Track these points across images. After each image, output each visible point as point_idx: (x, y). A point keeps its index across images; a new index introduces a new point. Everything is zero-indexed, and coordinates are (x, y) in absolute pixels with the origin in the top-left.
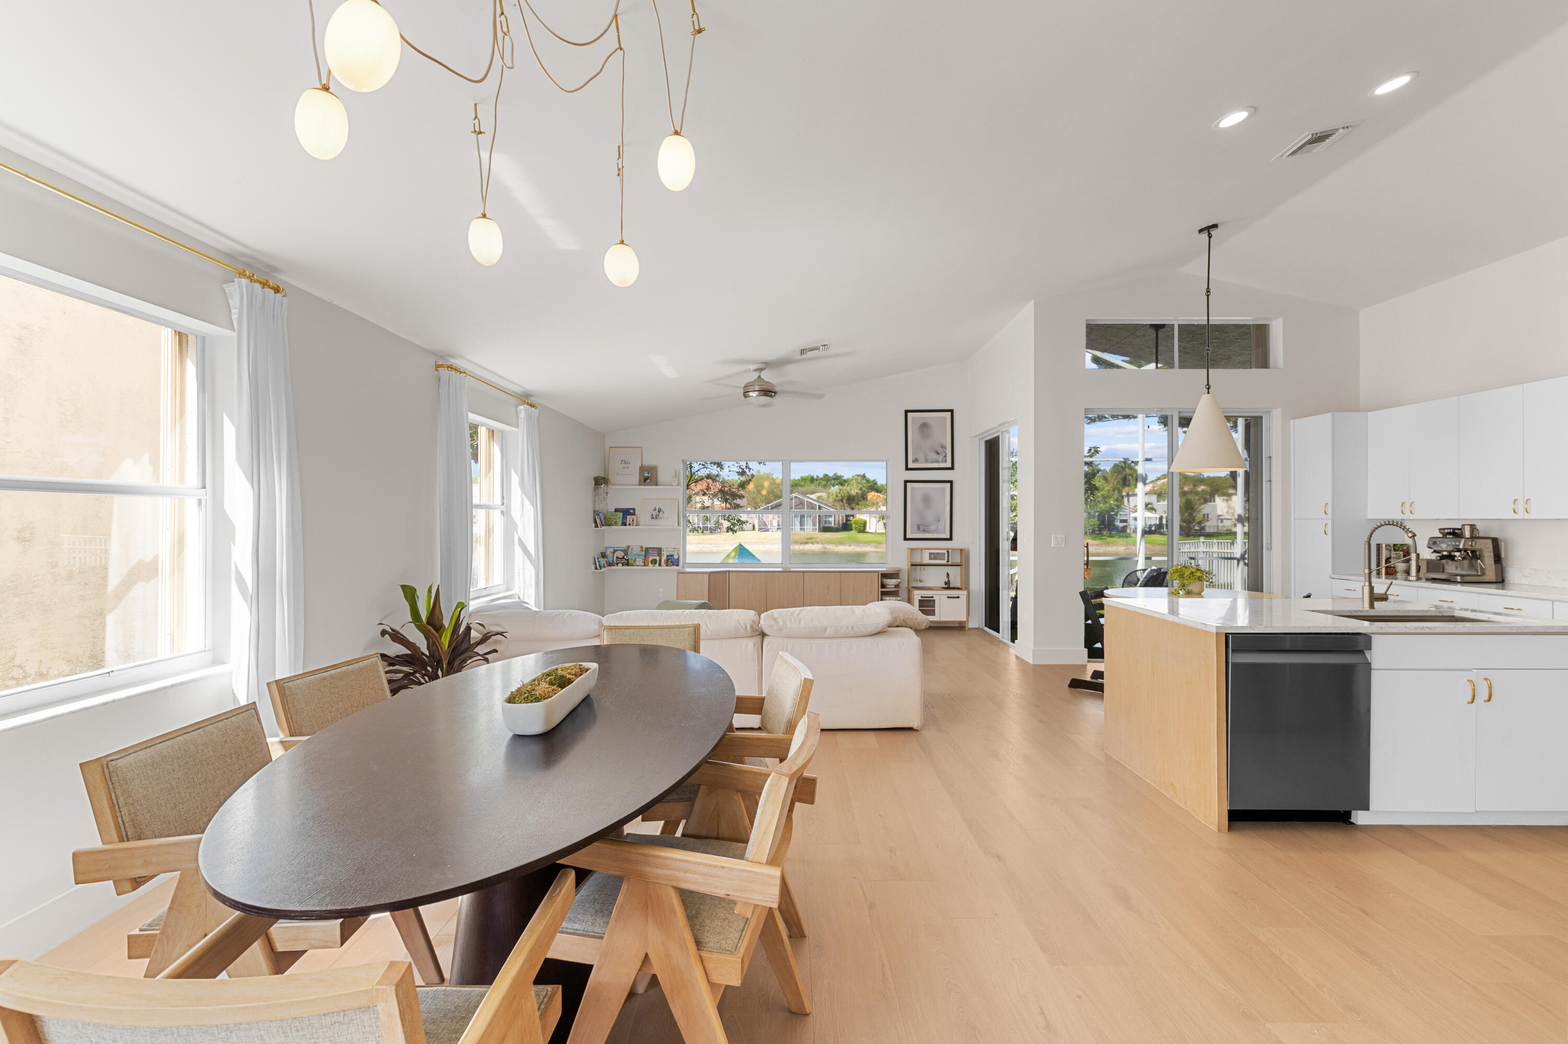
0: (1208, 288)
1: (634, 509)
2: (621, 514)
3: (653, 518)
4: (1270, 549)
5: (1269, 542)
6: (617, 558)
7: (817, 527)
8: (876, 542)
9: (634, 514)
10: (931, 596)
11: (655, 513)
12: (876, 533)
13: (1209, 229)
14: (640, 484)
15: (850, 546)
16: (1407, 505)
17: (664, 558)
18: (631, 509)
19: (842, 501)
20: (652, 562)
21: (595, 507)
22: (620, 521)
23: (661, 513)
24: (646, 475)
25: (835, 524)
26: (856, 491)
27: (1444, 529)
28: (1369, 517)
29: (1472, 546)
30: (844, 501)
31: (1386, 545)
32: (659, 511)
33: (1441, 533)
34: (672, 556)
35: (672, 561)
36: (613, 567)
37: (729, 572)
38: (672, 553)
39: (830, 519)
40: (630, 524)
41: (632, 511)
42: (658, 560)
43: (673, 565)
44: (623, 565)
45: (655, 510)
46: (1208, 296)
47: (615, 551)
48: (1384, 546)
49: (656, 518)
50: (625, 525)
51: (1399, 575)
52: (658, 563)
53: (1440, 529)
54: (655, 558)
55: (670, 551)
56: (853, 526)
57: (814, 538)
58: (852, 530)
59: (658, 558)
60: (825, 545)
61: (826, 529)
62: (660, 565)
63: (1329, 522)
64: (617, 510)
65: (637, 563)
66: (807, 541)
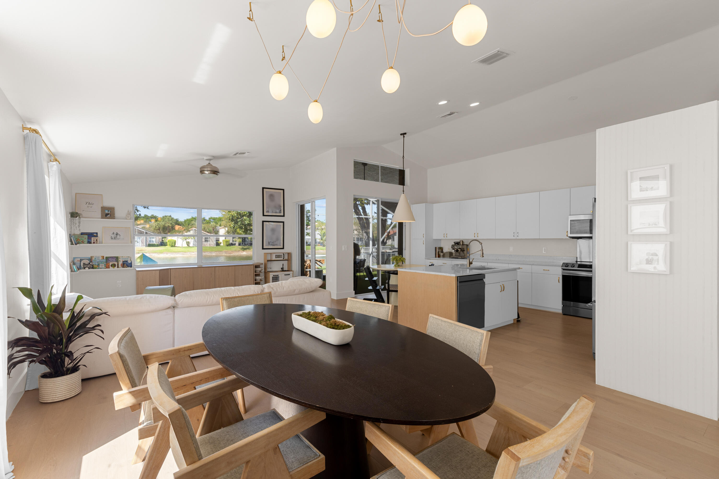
0: (403, 155)
1: (97, 233)
2: (86, 236)
3: (112, 239)
4: (405, 250)
5: (405, 247)
6: (84, 264)
7: (145, 244)
8: (183, 252)
9: (97, 236)
10: (277, 275)
11: (113, 236)
12: (182, 247)
13: (404, 134)
14: (102, 218)
15: (167, 254)
16: (445, 235)
17: (120, 263)
18: (94, 233)
19: (159, 229)
20: (112, 266)
21: (71, 232)
22: (86, 240)
23: (118, 236)
24: (107, 212)
25: (156, 242)
26: (168, 224)
27: (455, 242)
28: (434, 238)
29: (463, 247)
30: (161, 230)
31: (438, 248)
32: (117, 235)
33: (454, 243)
34: (127, 261)
35: (127, 264)
36: (81, 270)
37: (170, 269)
38: (126, 260)
39: (153, 240)
40: (94, 243)
41: (95, 234)
42: (116, 264)
43: (128, 267)
44: (89, 268)
45: (113, 233)
46: (403, 158)
47: (81, 260)
48: (437, 248)
49: (115, 238)
50: (90, 243)
51: (441, 257)
52: (116, 266)
53: (454, 242)
54: (114, 263)
55: (125, 258)
56: (168, 243)
57: (144, 250)
58: (167, 245)
59: (116, 263)
60: (151, 254)
61: (150, 245)
62: (118, 267)
63: (424, 240)
64: (82, 234)
65: (101, 267)
66: (139, 252)
